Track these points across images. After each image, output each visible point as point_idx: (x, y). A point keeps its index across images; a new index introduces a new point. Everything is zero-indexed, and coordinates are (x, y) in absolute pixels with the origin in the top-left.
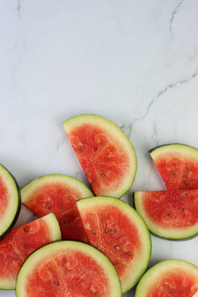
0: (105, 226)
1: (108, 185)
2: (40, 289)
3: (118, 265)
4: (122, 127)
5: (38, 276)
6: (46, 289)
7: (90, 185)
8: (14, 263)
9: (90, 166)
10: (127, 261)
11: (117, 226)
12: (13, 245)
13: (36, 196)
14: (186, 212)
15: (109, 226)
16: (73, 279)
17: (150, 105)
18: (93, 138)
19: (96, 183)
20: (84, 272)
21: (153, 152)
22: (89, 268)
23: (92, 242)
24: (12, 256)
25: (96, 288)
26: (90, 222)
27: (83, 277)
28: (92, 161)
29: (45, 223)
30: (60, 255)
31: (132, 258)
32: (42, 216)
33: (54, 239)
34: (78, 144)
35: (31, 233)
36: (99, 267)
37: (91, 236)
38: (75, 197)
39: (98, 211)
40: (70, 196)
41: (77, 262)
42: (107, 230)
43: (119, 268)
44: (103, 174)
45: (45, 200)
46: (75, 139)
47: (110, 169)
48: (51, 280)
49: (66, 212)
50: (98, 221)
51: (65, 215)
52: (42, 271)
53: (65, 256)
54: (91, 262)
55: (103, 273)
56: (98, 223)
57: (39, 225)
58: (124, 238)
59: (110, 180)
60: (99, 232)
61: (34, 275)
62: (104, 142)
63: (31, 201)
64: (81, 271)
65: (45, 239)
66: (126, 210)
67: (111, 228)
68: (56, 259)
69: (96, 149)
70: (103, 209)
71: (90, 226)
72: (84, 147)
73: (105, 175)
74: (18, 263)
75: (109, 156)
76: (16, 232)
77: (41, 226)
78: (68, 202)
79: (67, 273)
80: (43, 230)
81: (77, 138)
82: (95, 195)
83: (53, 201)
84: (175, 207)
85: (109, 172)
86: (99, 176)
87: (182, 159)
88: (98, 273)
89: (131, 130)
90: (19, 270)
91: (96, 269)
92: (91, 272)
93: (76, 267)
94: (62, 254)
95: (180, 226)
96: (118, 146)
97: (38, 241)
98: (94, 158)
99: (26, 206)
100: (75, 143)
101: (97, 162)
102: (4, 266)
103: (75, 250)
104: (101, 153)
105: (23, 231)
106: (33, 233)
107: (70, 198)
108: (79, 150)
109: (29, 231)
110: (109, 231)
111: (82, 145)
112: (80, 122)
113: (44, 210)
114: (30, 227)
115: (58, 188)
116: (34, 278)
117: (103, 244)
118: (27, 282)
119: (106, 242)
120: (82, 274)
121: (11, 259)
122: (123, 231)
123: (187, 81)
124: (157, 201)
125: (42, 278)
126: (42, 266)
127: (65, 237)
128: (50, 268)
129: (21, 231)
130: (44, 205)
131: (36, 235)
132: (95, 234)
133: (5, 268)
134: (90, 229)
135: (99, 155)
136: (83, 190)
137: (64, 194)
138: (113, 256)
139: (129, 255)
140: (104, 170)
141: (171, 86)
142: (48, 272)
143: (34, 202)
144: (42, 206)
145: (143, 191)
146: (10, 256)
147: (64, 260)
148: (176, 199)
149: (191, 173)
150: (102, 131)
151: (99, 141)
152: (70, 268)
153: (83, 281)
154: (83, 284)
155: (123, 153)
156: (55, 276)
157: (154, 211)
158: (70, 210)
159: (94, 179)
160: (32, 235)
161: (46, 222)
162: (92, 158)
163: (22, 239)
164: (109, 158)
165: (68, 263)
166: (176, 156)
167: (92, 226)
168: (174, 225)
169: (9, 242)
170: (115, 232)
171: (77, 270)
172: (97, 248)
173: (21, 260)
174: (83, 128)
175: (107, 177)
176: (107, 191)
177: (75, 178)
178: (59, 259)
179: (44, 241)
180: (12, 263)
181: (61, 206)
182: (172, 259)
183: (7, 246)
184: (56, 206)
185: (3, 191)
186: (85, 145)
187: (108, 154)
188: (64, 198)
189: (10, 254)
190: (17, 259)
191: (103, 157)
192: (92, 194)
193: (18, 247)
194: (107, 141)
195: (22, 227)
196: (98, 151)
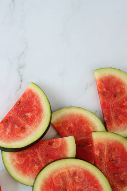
0: (110, 156)
1: (119, 126)
3: (114, 189)
5: (52, 181)
7: (105, 122)
8: (36, 166)
10: (121, 187)
11: (119, 158)
12: (38, 153)
13: (62, 121)
15: (113, 157)
16: (78, 190)
18: (115, 87)
19: (110, 122)
20: (88, 187)
22: (92, 184)
23: (98, 165)
24: (36, 161)
26: (100, 150)
28: (110, 104)
29: (65, 142)
31: (125, 186)
32: (64, 137)
33: (69, 156)
34: (103, 89)
35: (53, 147)
36: (100, 186)
37: (98, 161)
38: (91, 128)
39: (107, 144)
41: (84, 177)
42: (111, 160)
44: (116, 117)
45: (69, 126)
46: (101, 85)
47: (123, 114)
48: (61, 186)
49: (82, 138)
50: (106, 151)
51: (81, 140)
52: (56, 177)
53: (76, 170)
54: (94, 180)
57: (60, 143)
58: (123, 169)
59: (121, 122)
60: (105, 160)
61: (49, 179)
62: (123, 92)
63: (58, 123)
64: (85, 185)
65: (63, 154)
67: (115, 159)
68: (68, 172)
69: (116, 96)
70: (111, 143)
71: (99, 153)
73: (118, 118)
74: (39, 167)
75: (124, 104)
76: (42, 144)
77: (62, 143)
78: (85, 131)
79: (74, 185)
80: (63, 147)
81: (103, 84)
82: (107, 131)
83: (74, 127)
85: (121, 116)
86: (113, 117)
88: (98, 190)
90: (39, 173)
91: (97, 187)
92: (93, 188)
93: (82, 181)
94: (74, 168)
97: (57, 154)
98: (112, 103)
99: (53, 126)
100: (100, 88)
101: (114, 106)
102: (28, 167)
103: (84, 168)
104: (119, 100)
105: (48, 144)
106: (55, 147)
107: (88, 128)
108: (102, 94)
109: (52, 145)
110: (112, 160)
111: (106, 90)
112: (108, 73)
113: (66, 132)
114: (54, 142)
115: (80, 119)
116: (49, 181)
117: (106, 169)
118: (43, 183)
119: (108, 169)
120: (85, 188)
121: (34, 162)
122: (123, 163)
125: (55, 183)
126: (57, 174)
127: (78, 156)
128: (62, 176)
129: (46, 144)
130: (67, 129)
131: (57, 149)
132: (101, 160)
133: (28, 169)
134: (99, 156)
135: (117, 101)
136: (98, 124)
137: (84, 124)
138: (111, 180)
139: (124, 183)
140: (118, 113)
142: (60, 180)
143: (60, 125)
144: (65, 129)
146: (34, 161)
147: (75, 174)
150: (124, 84)
151: (119, 91)
152: (77, 181)
156: (65, 184)
158: (86, 138)
159: (109, 118)
160: (54, 149)
161: (67, 142)
162: (111, 103)
163: (45, 150)
164: (124, 105)
165: (77, 177)
167: (101, 153)
169: (35, 150)
170: (117, 163)
171: (83, 184)
173: (41, 165)
174: (109, 78)
175: (119, 119)
176: (117, 130)
177: (94, 113)
178: (71, 172)
179: (62, 156)
180: (34, 166)
181: (79, 132)
183: (34, 152)
184: (75, 132)
185: (39, 111)
186: (108, 91)
187: (124, 102)
188: (83, 127)
189: (34, 159)
190: (39, 164)
191: (119, 104)
192: (105, 130)
193: (41, 155)
194: (125, 92)
195: (48, 141)
196: (116, 98)
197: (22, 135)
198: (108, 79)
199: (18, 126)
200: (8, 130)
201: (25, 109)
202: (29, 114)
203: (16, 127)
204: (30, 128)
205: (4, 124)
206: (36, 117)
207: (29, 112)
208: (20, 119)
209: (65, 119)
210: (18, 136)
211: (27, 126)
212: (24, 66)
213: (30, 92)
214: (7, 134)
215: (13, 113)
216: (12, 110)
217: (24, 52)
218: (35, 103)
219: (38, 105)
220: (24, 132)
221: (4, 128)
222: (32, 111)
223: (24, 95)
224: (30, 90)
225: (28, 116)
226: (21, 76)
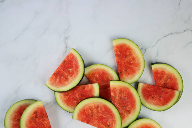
0: (121, 96)
1: (127, 76)
2: (84, 116)
4: (141, 49)
5: (84, 111)
6: (87, 117)
7: (119, 74)
8: (75, 101)
9: (121, 64)
10: (127, 114)
11: (126, 97)
12: (76, 93)
14: (161, 99)
15: (122, 96)
16: (100, 117)
17: (158, 41)
18: (126, 51)
19: (122, 74)
20: (106, 115)
21: (153, 65)
22: (109, 113)
23: (113, 102)
24: (75, 98)
25: (110, 123)
26: (114, 92)
27: (105, 117)
29: (93, 87)
30: (96, 104)
31: (130, 114)
32: (93, 83)
34: (118, 52)
36: (113, 114)
37: (113, 99)
38: (110, 78)
39: (119, 88)
40: (108, 77)
41: (103, 109)
42: (121, 98)
43: (122, 117)
45: (96, 76)
47: (130, 68)
48: (90, 114)
51: (103, 85)
52: (86, 109)
53: (99, 105)
56: (118, 93)
58: (128, 104)
59: (129, 74)
60: (118, 98)
63: (89, 75)
65: (92, 94)
66: (133, 91)
67: (124, 98)
68: (94, 106)
70: (122, 88)
72: (120, 55)
73: (127, 71)
74: (77, 102)
75: (131, 62)
76: (79, 88)
77: (91, 87)
78: (106, 79)
79: (98, 113)
80: (91, 90)
81: (118, 50)
82: (120, 80)
83: (99, 77)
84: (156, 95)
85: (129, 70)
86: (124, 70)
87: (167, 72)
88: (112, 117)
89: (145, 51)
91: (111, 115)
92: (109, 115)
93: (103, 111)
94: (97, 104)
95: (157, 104)
96: (137, 59)
97: (88, 94)
98: (124, 61)
99: (86, 76)
100: (116, 52)
101: (124, 64)
103: (104, 104)
105: (82, 88)
107: (108, 78)
108: (117, 55)
109: (85, 88)
111: (120, 53)
112: (121, 42)
113: (94, 81)
114: (86, 87)
115: (103, 72)
119: (119, 103)
120: (104, 115)
122: (129, 100)
123: (180, 33)
124: (149, 90)
125: (86, 112)
126: (87, 107)
127: (101, 96)
128: (90, 108)
131: (88, 91)
132: (115, 98)
133: (70, 103)
134: (113, 96)
135: (127, 60)
136: (115, 76)
137: (105, 75)
138: (121, 110)
139: (129, 112)
140: (127, 68)
141: (171, 34)
142: (89, 110)
143: (90, 76)
144: (94, 78)
145: (143, 83)
146: (74, 98)
147: (98, 107)
148: (158, 91)
149: (169, 80)
150: (131, 49)
151: (128, 54)
152: (100, 111)
153: (104, 118)
154: (104, 120)
155: (138, 62)
156: (92, 112)
157: (146, 94)
158: (106, 84)
159: (121, 72)
160: (86, 91)
163: (81, 91)
164: (131, 63)
165: (99, 109)
166: (164, 70)
167: (115, 94)
168: (154, 103)
169: (75, 91)
170: (125, 100)
171: (103, 113)
172: (114, 105)
174: (122, 45)
176: (126, 79)
177: (112, 69)
178: (96, 106)
179: (91, 95)
181: (102, 80)
182: (149, 119)
183: (74, 93)
184: (100, 80)
185: (77, 67)
187: (131, 61)
188: (105, 77)
189: (74, 97)
190: (77, 100)
191: (128, 62)
192: (118, 79)
193: (78, 95)
194: (132, 55)
195: (82, 86)
196: (126, 58)
197: (66, 83)
199: (64, 77)
200: (58, 80)
201: (68, 66)
202: (70, 70)
203: (62, 78)
204: (71, 78)
205: (55, 76)
206: (75, 71)
207: (70, 68)
208: (65, 72)
209: (93, 72)
210: (63, 84)
211: (69, 77)
212: (68, 38)
213: (71, 54)
214: (57, 82)
215: (60, 68)
216: (60, 67)
217: (68, 29)
218: (74, 62)
219: (76, 64)
220: (67, 81)
221: (55, 79)
222: (72, 67)
223: (68, 57)
224: (71, 53)
225: (70, 71)
226: (66, 44)
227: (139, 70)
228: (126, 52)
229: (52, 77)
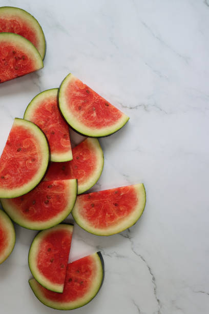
0: (52, 197)
1: (84, 208)
2: (18, 137)
4: (129, 231)
5: (27, 138)
6: (17, 141)
7: (87, 193)
8: (43, 122)
9: (103, 197)
10: (22, 208)
11: (50, 206)
12: (56, 124)
16: (18, 163)
17: (142, 257)
19: (88, 198)
20: (21, 173)
22: (23, 177)
23: (43, 184)
24: (49, 122)
25: (7, 179)
26: (58, 186)
28: (107, 199)
29: (66, 151)
30: (39, 157)
31: (23, 212)
32: (72, 151)
33: (52, 155)
34: (123, 192)
35: (62, 139)
36: (22, 185)
38: (82, 179)
39: (65, 194)
40: (83, 175)
41: (30, 169)
42: (49, 198)
44: (93, 205)
45: (84, 156)
47: (97, 212)
48: (22, 146)
49: (72, 170)
50: (57, 192)
51: (70, 169)
52: (31, 141)
53: (37, 161)
54: (27, 179)
55: (17, 186)
57: (66, 146)
58: (39, 209)
59: (88, 210)
60: (49, 191)
61: (29, 135)
62: (120, 212)
63: (87, 145)
64: (23, 170)
65: (54, 149)
66: (60, 218)
67: (50, 201)
68: (36, 154)
70: (65, 198)
71: (55, 185)
72: (119, 195)
73: (93, 207)
75: (107, 214)
76: (65, 128)
77: (65, 148)
78: (79, 173)
79: (24, 159)
80: (61, 149)
81: (128, 192)
82: (78, 195)
83: (83, 161)
84: (55, 255)
85: (95, 210)
86: (94, 202)
88: (17, 183)
89: (126, 237)
90: (36, 125)
91: (21, 181)
92: (20, 178)
93: (26, 167)
94: (39, 159)
95: (39, 257)
97: (54, 143)
98: (109, 202)
99: (84, 140)
100: (124, 189)
101: (105, 203)
102: (43, 114)
103: (39, 170)
104: (111, 208)
105: (65, 133)
107: (82, 175)
108: (118, 191)
109: (64, 138)
112: (140, 197)
113: (77, 153)
114: (66, 139)
115: (92, 168)
116: (27, 134)
118: (26, 128)
119: (40, 195)
120: (20, 170)
121: (47, 120)
122: (45, 209)
123: (155, 294)
124: (63, 242)
125: (26, 140)
126: (34, 142)
127: (51, 164)
128: (32, 147)
130: (81, 154)
131: (59, 143)
132: (48, 187)
133: (41, 115)
134: (52, 184)
136: (84, 187)
137: (86, 171)
139: (26, 210)
140: (97, 207)
141: (154, 279)
142: (28, 145)
143: (85, 147)
144: (81, 152)
145: (73, 233)
146: (49, 120)
147: (34, 160)
148: (61, 257)
150: (128, 214)
151: (121, 209)
152: (27, 162)
153: (15, 171)
154: (13, 169)
155: (107, 225)
156: (25, 150)
158: (72, 173)
159: (92, 198)
160: (60, 140)
161: (67, 153)
162: (109, 200)
164: (106, 213)
165: (31, 162)
167: (55, 187)
168: (41, 251)
169: (59, 121)
171: (24, 168)
172: (37, 186)
173: (44, 127)
174: (135, 199)
175: (91, 208)
176: (80, 205)
177: (97, 183)
178: (35, 156)
179: (53, 148)
181: (77, 167)
182: (15, 243)
183: (57, 120)
184: (78, 163)
185: (98, 125)
186: (120, 197)
187: (109, 214)
188: (83, 171)
190: (45, 125)
191: (107, 208)
192: (79, 193)
193: (53, 127)
194: (120, 215)
195: (67, 133)
196: (114, 206)
197: (73, 107)
198: (134, 197)
199: (83, 104)
200: (78, 94)
201: (100, 110)
202: (95, 114)
203: (82, 101)
204: (81, 115)
205: (85, 89)
206: (92, 122)
207: (97, 114)
208: (90, 105)
209: (91, 152)
210: (71, 104)
211: (82, 112)
212: (146, 110)
213: (119, 116)
214: (74, 92)
215: (96, 98)
216: (100, 97)
217: (161, 110)
218: (106, 120)
219: (104, 123)
220: (76, 109)
221: (80, 89)
222: (99, 118)
223: (115, 110)
224: (121, 115)
226: (136, 108)
227: (94, 226)
228: (125, 205)
229: (82, 84)
